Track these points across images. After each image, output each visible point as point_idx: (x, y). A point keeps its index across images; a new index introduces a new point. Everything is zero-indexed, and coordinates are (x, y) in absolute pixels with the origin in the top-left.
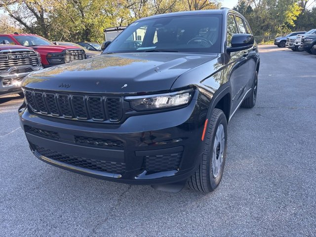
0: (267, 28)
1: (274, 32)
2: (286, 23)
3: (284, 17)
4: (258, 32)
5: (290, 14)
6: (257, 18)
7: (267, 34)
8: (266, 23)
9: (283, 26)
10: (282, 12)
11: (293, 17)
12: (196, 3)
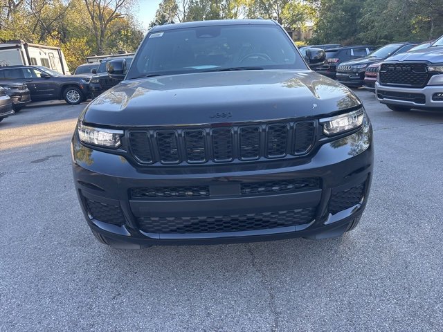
12: (100, 12)
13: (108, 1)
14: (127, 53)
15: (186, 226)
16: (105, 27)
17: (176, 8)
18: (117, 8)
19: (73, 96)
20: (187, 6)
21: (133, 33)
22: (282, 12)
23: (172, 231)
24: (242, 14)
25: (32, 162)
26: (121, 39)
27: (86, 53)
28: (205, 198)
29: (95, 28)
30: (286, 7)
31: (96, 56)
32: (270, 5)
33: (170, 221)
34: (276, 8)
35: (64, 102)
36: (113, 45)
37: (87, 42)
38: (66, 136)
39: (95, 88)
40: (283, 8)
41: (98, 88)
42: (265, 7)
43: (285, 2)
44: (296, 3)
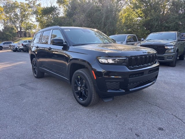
22: (21, 25)
30: (23, 23)
32: (15, 21)
33: (135, 84)
34: (18, 22)
42: (13, 22)
43: (22, 21)
44: (28, 22)
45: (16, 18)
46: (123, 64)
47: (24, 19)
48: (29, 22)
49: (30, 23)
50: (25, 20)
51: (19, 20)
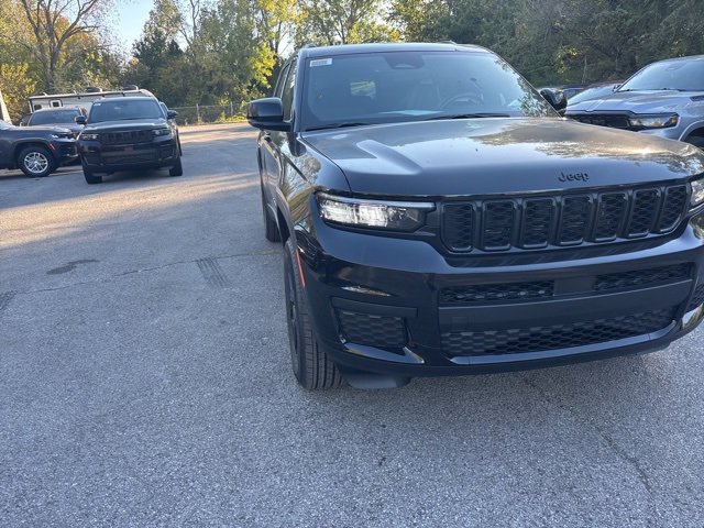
0: (220, 89)
1: (236, 98)
2: (254, 81)
3: (248, 70)
4: (206, 97)
5: (259, 65)
6: (197, 67)
7: (223, 102)
8: (216, 79)
9: (249, 87)
10: (242, 59)
11: (264, 71)
12: (49, 21)
13: (62, 4)
14: (101, 92)
15: (510, 343)
16: (59, 46)
17: (178, 19)
18: (79, 15)
19: (36, 162)
20: (198, 18)
21: (106, 58)
22: (349, 35)
23: (488, 352)
24: (287, 35)
25: (49, 273)
26: (88, 68)
27: (28, 90)
28: (546, 300)
29: (42, 49)
30: (355, 26)
31: (46, 96)
32: (330, 23)
33: (489, 337)
34: (339, 27)
35: (18, 172)
36: (74, 76)
37: (29, 70)
38: (75, 230)
39: (90, 148)
40: (351, 28)
41: (95, 148)
42: (323, 26)
43: (352, 20)
44: (370, 22)
45: (334, 13)
46: (417, 233)
47: (358, 12)
48: (373, 23)
49: (377, 24)
50: (361, 15)
51: (344, 19)
